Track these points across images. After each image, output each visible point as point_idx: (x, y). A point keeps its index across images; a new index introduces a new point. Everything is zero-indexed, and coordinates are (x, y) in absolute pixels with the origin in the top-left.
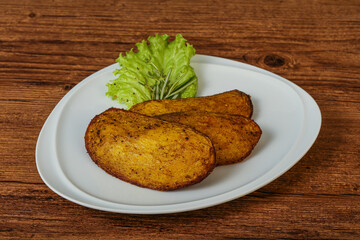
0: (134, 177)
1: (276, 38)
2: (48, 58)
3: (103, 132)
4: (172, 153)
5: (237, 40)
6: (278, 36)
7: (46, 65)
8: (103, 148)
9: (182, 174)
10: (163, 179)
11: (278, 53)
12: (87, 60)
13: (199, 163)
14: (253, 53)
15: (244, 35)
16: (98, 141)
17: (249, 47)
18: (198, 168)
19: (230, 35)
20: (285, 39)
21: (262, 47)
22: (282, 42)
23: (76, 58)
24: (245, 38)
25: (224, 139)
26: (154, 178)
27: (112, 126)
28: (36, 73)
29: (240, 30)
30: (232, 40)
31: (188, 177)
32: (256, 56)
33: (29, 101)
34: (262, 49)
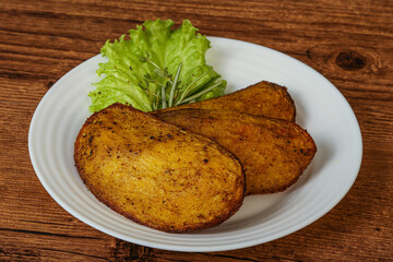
0: (129, 208)
1: (358, 26)
3: (97, 140)
4: (182, 181)
5: (302, 27)
6: (361, 24)
8: (93, 163)
9: (194, 212)
10: (166, 217)
11: (358, 49)
12: (85, 43)
13: (218, 198)
15: (313, 19)
16: (88, 152)
17: (318, 38)
18: (216, 205)
19: (292, 17)
20: (370, 29)
21: (336, 38)
22: (367, 32)
23: (70, 41)
24: (313, 24)
25: (262, 160)
26: (155, 213)
27: (109, 133)
29: (307, 12)
30: (294, 26)
31: (201, 216)
32: (326, 51)
34: (335, 42)
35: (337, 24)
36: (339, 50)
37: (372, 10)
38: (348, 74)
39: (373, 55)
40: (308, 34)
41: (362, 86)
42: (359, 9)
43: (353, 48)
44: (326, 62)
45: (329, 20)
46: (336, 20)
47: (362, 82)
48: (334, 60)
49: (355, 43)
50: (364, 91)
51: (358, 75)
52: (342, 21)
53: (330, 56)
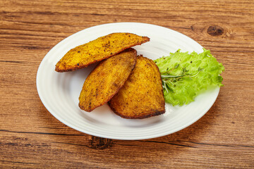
35: (207, 11)
36: (209, 25)
37: (226, 2)
38: (214, 38)
39: (227, 27)
40: (191, 17)
41: (222, 45)
42: (219, 2)
43: (216, 24)
44: (202, 32)
45: (202, 8)
46: (206, 9)
47: (222, 42)
48: (206, 31)
49: (215, 20)
50: (223, 47)
51: (219, 38)
52: (210, 9)
53: (204, 29)
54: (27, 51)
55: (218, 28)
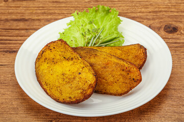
1: (171, 11)
2: (17, 32)
5: (145, 14)
6: (173, 10)
7: (15, 38)
11: (173, 23)
14: (156, 23)
15: (150, 10)
17: (153, 19)
19: (139, 10)
20: (177, 12)
21: (162, 18)
22: (176, 14)
24: (150, 12)
28: (9, 44)
29: (146, 7)
30: (141, 14)
32: (158, 25)
33: (5, 65)
34: (162, 20)
35: (161, 11)
36: (165, 24)
37: (177, 3)
38: (171, 35)
39: (181, 25)
40: (148, 17)
41: (178, 41)
42: (170, 3)
43: (170, 23)
44: (159, 30)
45: (157, 9)
46: (160, 10)
47: (178, 39)
48: (163, 29)
49: (170, 19)
50: (179, 43)
51: (175, 35)
52: (163, 10)
53: (161, 27)
54: (8, 55)
55: (172, 26)
